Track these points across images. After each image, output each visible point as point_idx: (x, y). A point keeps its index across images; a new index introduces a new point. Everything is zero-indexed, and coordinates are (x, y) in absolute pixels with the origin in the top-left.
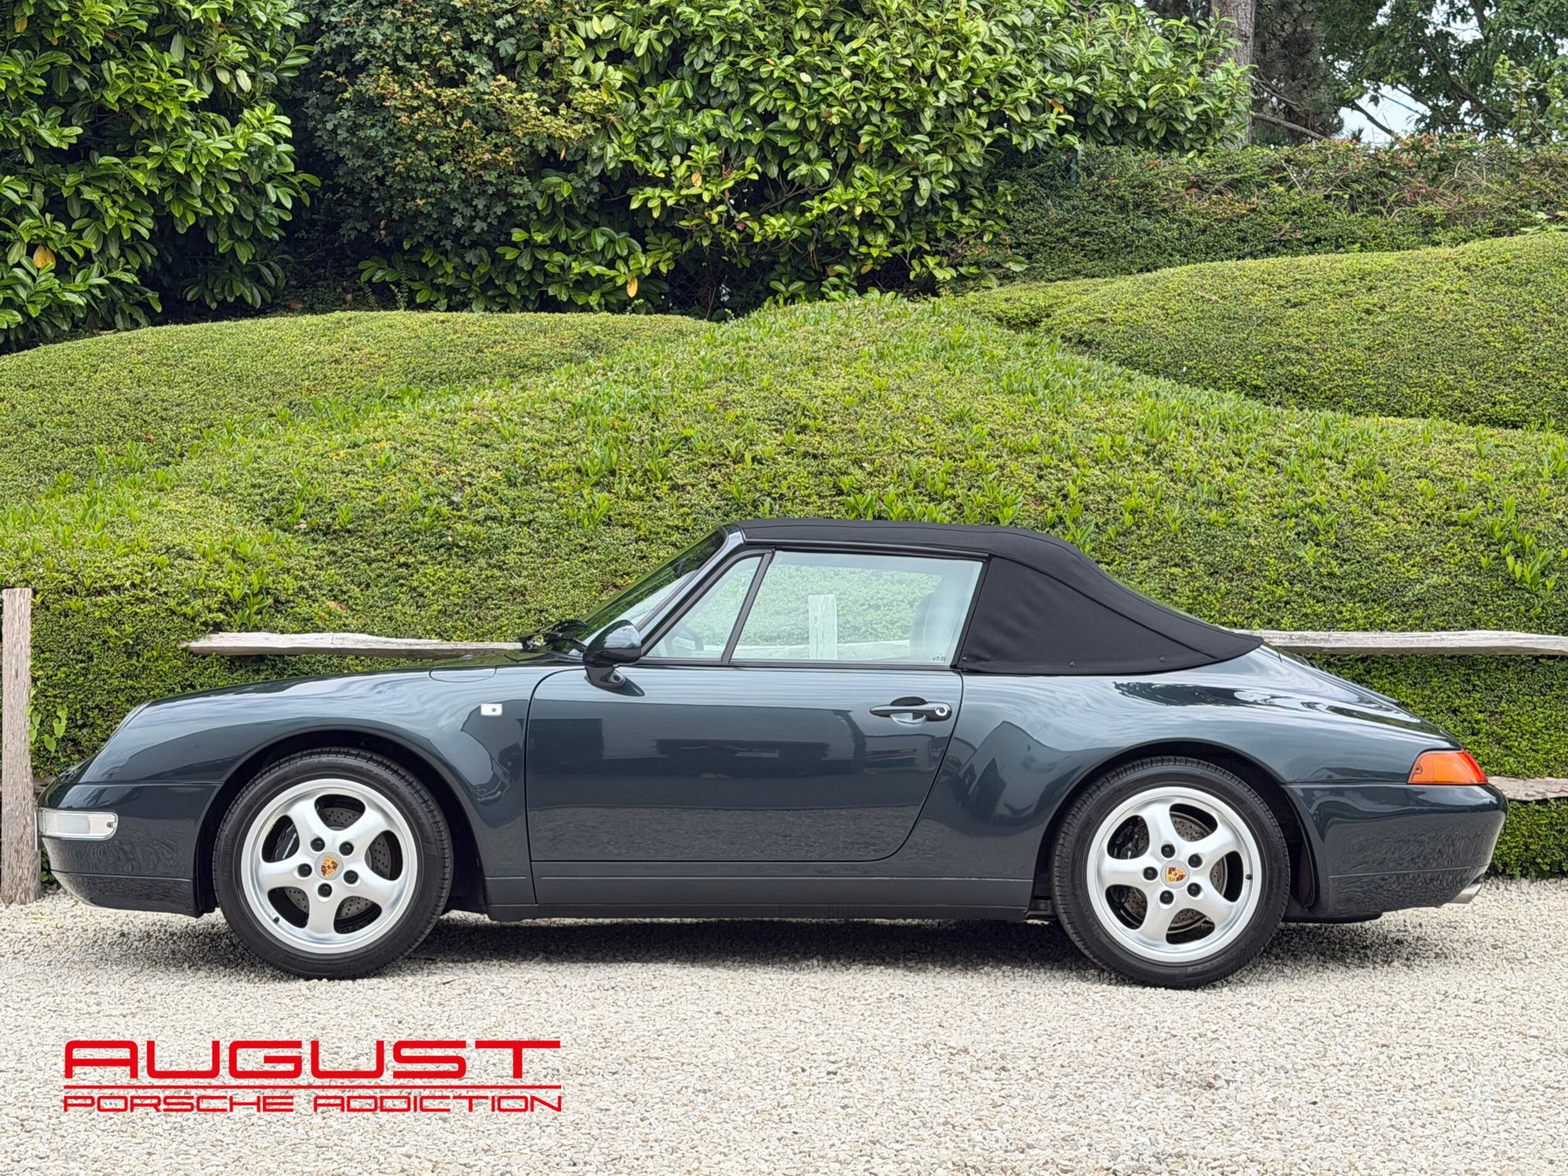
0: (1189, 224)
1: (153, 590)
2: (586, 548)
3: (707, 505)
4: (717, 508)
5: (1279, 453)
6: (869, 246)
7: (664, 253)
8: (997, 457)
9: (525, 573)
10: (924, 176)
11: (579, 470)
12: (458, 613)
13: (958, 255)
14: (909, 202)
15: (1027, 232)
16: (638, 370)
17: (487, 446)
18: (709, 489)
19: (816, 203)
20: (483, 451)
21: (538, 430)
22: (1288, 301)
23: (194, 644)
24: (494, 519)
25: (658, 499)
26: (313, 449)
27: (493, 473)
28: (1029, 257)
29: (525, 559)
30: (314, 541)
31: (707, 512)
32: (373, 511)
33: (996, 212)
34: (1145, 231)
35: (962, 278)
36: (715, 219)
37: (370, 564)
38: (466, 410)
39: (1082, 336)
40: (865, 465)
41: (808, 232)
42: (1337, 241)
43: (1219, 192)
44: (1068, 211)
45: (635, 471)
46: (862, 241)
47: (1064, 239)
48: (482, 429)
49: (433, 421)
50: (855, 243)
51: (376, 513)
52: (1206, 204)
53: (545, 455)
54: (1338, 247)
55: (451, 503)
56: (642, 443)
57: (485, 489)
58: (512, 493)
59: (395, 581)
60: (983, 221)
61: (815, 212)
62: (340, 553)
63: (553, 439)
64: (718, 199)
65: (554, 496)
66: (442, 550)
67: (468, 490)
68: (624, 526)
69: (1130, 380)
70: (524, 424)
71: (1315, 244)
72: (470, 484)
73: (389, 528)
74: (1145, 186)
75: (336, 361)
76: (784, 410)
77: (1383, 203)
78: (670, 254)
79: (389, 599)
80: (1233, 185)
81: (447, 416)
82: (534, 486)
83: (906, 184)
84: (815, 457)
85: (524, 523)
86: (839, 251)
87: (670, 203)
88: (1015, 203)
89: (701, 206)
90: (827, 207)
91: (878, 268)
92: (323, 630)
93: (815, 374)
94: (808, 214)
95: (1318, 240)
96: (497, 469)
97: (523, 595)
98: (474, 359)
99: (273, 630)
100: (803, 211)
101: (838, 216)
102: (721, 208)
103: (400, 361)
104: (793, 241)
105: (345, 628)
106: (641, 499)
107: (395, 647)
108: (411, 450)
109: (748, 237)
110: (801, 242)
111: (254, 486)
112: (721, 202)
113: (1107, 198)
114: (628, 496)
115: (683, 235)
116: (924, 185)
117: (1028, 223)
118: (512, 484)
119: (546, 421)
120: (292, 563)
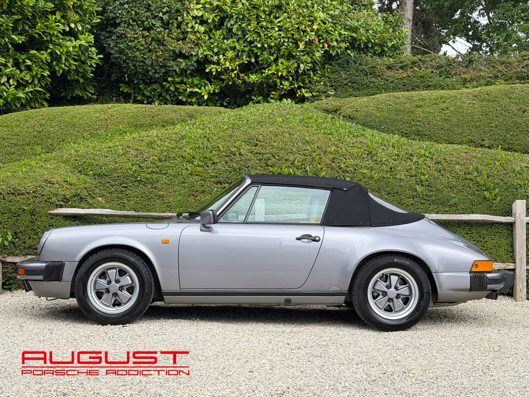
0: (387, 80)
1: (40, 194)
2: (184, 182)
3: (224, 169)
4: (227, 170)
5: (411, 155)
6: (283, 85)
7: (217, 86)
8: (319, 155)
9: (164, 190)
10: (302, 63)
11: (182, 157)
12: (141, 203)
13: (312, 89)
14: (297, 72)
15: (335, 82)
16: (204, 124)
17: (153, 148)
18: (225, 164)
19: (266, 71)
20: (151, 150)
21: (170, 143)
22: (417, 105)
23: (53, 212)
24: (154, 172)
25: (208, 166)
26: (96, 148)
27: (154, 157)
28: (335, 90)
29: (164, 186)
30: (95, 179)
31: (224, 171)
32: (114, 169)
33: (325, 75)
34: (373, 82)
35: (313, 96)
36: (233, 76)
37: (113, 186)
38: (147, 136)
39: (350, 116)
40: (276, 157)
41: (263, 80)
42: (435, 86)
43: (397, 70)
44: (348, 75)
45: (201, 157)
46: (281, 84)
47: (347, 84)
48: (152, 143)
49: (136, 140)
50: (279, 85)
51: (115, 169)
52: (393, 74)
53: (172, 152)
54: (435, 88)
55: (140, 167)
56: (204, 148)
57: (151, 162)
58: (160, 164)
59: (121, 192)
60: (320, 78)
61: (266, 74)
62: (103, 182)
63: (174, 146)
64: (234, 69)
65: (173, 165)
66: (137, 182)
67: (146, 162)
68: (197, 175)
69: (364, 130)
70: (165, 141)
71: (428, 87)
72: (147, 161)
73: (119, 175)
74: (373, 67)
75: (107, 120)
76: (251, 138)
77: (450, 74)
78: (219, 87)
79: (119, 198)
80: (402, 68)
81: (140, 139)
82: (168, 162)
83: (296, 65)
84: (260, 154)
85: (164, 174)
86: (274, 87)
87: (219, 70)
88: (331, 72)
89: (229, 71)
90: (270, 72)
91: (286, 92)
92: (96, 208)
93: (262, 127)
94: (263, 74)
95: (429, 86)
96: (156, 156)
97: (163, 197)
98: (151, 120)
99: (79, 208)
100: (262, 73)
101: (273, 75)
102: (236, 72)
103: (127, 120)
104: (259, 83)
105: (103, 207)
106: (203, 166)
107: (119, 214)
108: (128, 149)
109: (244, 82)
110: (261, 84)
111: (76, 160)
112: (236, 70)
113: (361, 71)
114: (199, 166)
115: (223, 80)
116: (302, 66)
117: (335, 79)
118: (160, 161)
119: (173, 141)
120: (87, 185)
